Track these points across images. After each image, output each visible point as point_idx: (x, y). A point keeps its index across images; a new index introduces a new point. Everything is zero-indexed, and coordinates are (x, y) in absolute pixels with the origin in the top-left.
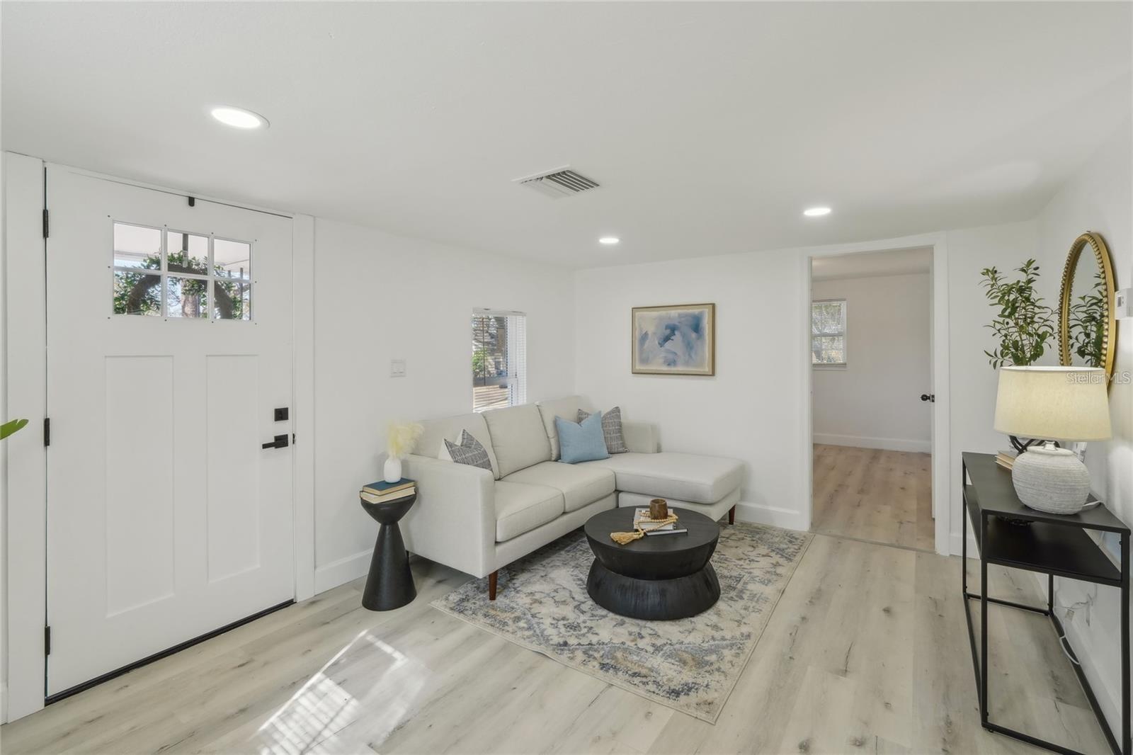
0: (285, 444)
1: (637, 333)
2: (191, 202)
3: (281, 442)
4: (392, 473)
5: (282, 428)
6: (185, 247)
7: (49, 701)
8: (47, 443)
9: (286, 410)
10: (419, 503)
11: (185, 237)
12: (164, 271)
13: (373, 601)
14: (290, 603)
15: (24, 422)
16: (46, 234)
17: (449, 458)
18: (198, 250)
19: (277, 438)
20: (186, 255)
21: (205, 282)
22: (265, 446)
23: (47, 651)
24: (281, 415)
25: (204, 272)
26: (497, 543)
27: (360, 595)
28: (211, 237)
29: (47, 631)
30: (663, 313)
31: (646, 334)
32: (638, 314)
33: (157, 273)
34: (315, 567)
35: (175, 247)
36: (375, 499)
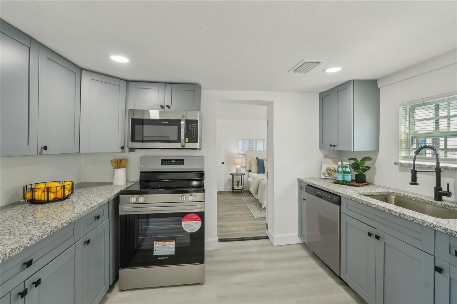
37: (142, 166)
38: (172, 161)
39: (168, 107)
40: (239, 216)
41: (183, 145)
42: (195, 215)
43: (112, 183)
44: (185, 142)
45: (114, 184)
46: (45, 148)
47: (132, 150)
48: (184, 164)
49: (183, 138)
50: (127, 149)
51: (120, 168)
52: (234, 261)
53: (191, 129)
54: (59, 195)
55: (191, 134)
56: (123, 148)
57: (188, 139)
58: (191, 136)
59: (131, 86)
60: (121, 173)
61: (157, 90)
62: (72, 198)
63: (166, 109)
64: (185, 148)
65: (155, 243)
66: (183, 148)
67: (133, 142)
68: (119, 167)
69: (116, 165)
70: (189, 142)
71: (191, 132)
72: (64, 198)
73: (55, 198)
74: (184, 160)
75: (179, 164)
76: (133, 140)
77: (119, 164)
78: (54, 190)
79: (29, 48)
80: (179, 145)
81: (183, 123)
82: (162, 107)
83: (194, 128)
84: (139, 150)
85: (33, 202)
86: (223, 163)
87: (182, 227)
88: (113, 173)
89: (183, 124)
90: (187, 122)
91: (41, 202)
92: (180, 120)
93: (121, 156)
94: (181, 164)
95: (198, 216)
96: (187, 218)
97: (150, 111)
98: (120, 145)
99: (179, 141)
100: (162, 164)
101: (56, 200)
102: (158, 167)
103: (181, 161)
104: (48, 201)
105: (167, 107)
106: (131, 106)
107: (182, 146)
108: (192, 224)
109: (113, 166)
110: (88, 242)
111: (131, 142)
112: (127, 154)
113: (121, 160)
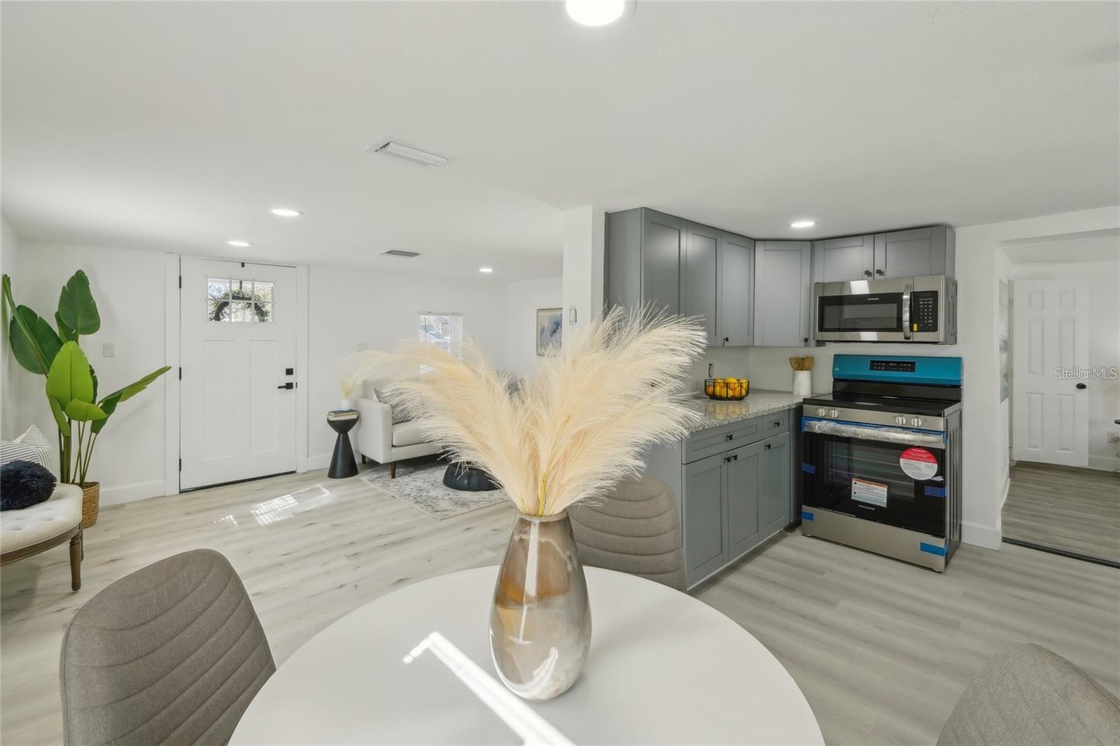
0: (292, 388)
1: (539, 328)
2: (243, 265)
3: (289, 386)
4: (345, 406)
5: (290, 379)
6: (241, 288)
7: (180, 492)
8: (180, 378)
9: (292, 369)
10: (361, 423)
11: (241, 282)
12: (230, 300)
13: (332, 474)
14: (294, 472)
15: (170, 368)
16: (180, 287)
17: (377, 400)
18: (247, 287)
19: (287, 384)
20: (241, 291)
21: (251, 304)
22: (279, 387)
23: (180, 470)
24: (289, 372)
25: (250, 299)
26: (393, 446)
27: (327, 472)
28: (253, 281)
29: (180, 460)
30: (552, 313)
31: (544, 328)
32: (540, 313)
33: (227, 300)
34: (308, 456)
35: (235, 287)
36: (332, 419)
37: (837, 369)
38: (891, 364)
39: (879, 272)
40: (1112, 527)
41: (908, 336)
42: (924, 451)
43: (792, 393)
44: (912, 330)
45: (795, 393)
46: (727, 339)
47: (820, 343)
48: (916, 370)
49: (906, 324)
50: (812, 342)
51: (802, 370)
52: (1034, 576)
53: (924, 308)
54: (737, 394)
55: (924, 315)
56: (806, 340)
57: (918, 327)
58: (923, 319)
59: (819, 247)
60: (803, 377)
61: (860, 248)
62: (748, 399)
63: (877, 276)
64: (911, 340)
65: (853, 482)
66: (908, 341)
67: (822, 331)
68: (800, 368)
69: (797, 366)
70: (920, 330)
71: (923, 313)
72: (740, 398)
73: (732, 396)
74: (914, 363)
75: (905, 369)
76: (822, 329)
77: (801, 364)
78: (732, 386)
79: (716, 240)
80: (899, 336)
81: (906, 297)
82: (868, 273)
83: (930, 306)
84: (832, 343)
85: (714, 397)
86: (1081, 386)
87: (900, 467)
88: (794, 377)
89: (907, 299)
90: (915, 296)
91: (720, 398)
92: (902, 294)
93: (804, 352)
94: (909, 370)
95: (930, 455)
96: (910, 455)
97: (852, 282)
98: (803, 336)
99: (899, 328)
100: (872, 368)
101: (734, 398)
102: (865, 372)
103: (909, 365)
104: (727, 399)
105: (877, 273)
106: (819, 278)
107: (906, 338)
108: (919, 466)
109: (792, 367)
110: (769, 446)
111: (819, 331)
112: (813, 351)
113: (803, 359)
